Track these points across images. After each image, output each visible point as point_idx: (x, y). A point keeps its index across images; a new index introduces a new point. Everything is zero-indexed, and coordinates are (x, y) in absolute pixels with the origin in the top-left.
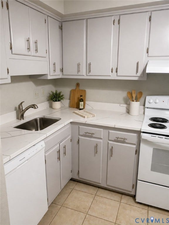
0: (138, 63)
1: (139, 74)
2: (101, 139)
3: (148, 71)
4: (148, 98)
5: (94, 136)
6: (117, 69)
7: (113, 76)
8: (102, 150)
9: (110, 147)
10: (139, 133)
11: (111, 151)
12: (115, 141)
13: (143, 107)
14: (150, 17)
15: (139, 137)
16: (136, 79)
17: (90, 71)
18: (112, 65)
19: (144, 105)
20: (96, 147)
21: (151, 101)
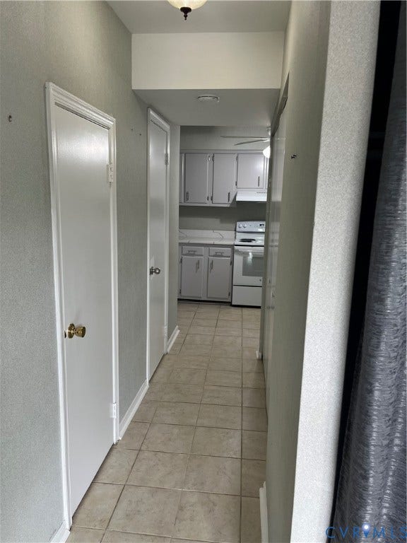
0: (229, 194)
1: (230, 202)
2: (202, 255)
3: (237, 200)
4: (238, 223)
5: (196, 253)
6: (212, 197)
7: (209, 204)
8: (204, 265)
9: (210, 262)
10: (232, 246)
11: (211, 265)
12: (214, 256)
13: (234, 232)
14: (237, 157)
15: (233, 249)
16: (228, 206)
17: (188, 199)
18: (208, 194)
19: (235, 230)
20: (198, 263)
21: (241, 226)
